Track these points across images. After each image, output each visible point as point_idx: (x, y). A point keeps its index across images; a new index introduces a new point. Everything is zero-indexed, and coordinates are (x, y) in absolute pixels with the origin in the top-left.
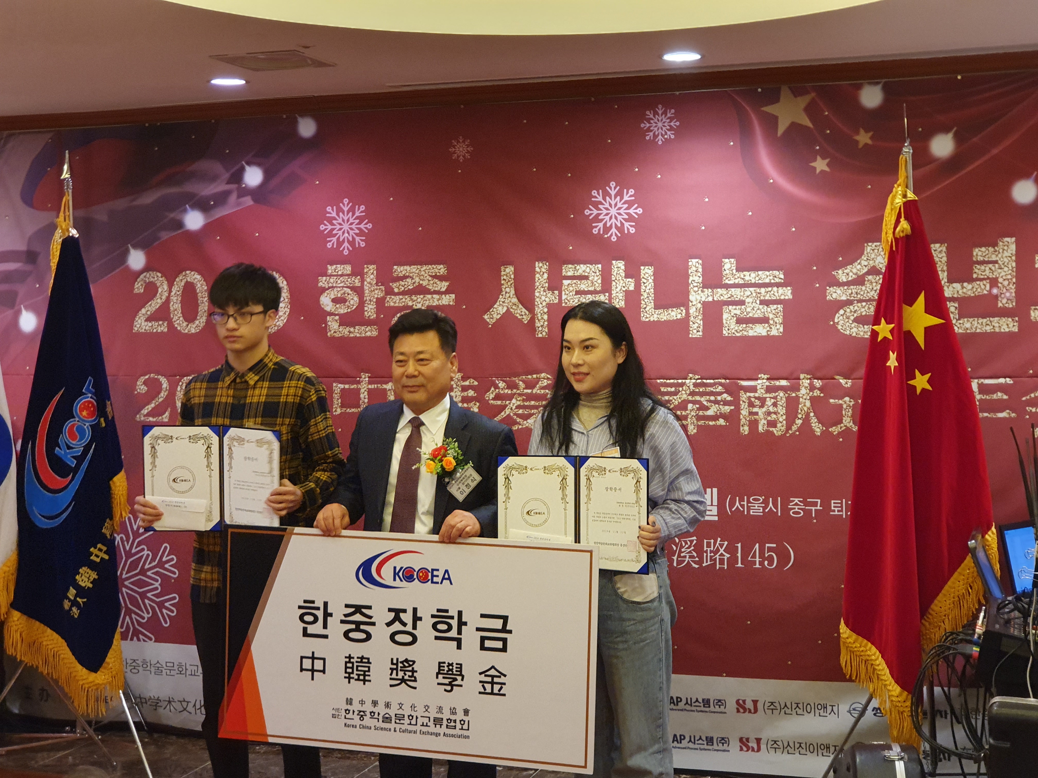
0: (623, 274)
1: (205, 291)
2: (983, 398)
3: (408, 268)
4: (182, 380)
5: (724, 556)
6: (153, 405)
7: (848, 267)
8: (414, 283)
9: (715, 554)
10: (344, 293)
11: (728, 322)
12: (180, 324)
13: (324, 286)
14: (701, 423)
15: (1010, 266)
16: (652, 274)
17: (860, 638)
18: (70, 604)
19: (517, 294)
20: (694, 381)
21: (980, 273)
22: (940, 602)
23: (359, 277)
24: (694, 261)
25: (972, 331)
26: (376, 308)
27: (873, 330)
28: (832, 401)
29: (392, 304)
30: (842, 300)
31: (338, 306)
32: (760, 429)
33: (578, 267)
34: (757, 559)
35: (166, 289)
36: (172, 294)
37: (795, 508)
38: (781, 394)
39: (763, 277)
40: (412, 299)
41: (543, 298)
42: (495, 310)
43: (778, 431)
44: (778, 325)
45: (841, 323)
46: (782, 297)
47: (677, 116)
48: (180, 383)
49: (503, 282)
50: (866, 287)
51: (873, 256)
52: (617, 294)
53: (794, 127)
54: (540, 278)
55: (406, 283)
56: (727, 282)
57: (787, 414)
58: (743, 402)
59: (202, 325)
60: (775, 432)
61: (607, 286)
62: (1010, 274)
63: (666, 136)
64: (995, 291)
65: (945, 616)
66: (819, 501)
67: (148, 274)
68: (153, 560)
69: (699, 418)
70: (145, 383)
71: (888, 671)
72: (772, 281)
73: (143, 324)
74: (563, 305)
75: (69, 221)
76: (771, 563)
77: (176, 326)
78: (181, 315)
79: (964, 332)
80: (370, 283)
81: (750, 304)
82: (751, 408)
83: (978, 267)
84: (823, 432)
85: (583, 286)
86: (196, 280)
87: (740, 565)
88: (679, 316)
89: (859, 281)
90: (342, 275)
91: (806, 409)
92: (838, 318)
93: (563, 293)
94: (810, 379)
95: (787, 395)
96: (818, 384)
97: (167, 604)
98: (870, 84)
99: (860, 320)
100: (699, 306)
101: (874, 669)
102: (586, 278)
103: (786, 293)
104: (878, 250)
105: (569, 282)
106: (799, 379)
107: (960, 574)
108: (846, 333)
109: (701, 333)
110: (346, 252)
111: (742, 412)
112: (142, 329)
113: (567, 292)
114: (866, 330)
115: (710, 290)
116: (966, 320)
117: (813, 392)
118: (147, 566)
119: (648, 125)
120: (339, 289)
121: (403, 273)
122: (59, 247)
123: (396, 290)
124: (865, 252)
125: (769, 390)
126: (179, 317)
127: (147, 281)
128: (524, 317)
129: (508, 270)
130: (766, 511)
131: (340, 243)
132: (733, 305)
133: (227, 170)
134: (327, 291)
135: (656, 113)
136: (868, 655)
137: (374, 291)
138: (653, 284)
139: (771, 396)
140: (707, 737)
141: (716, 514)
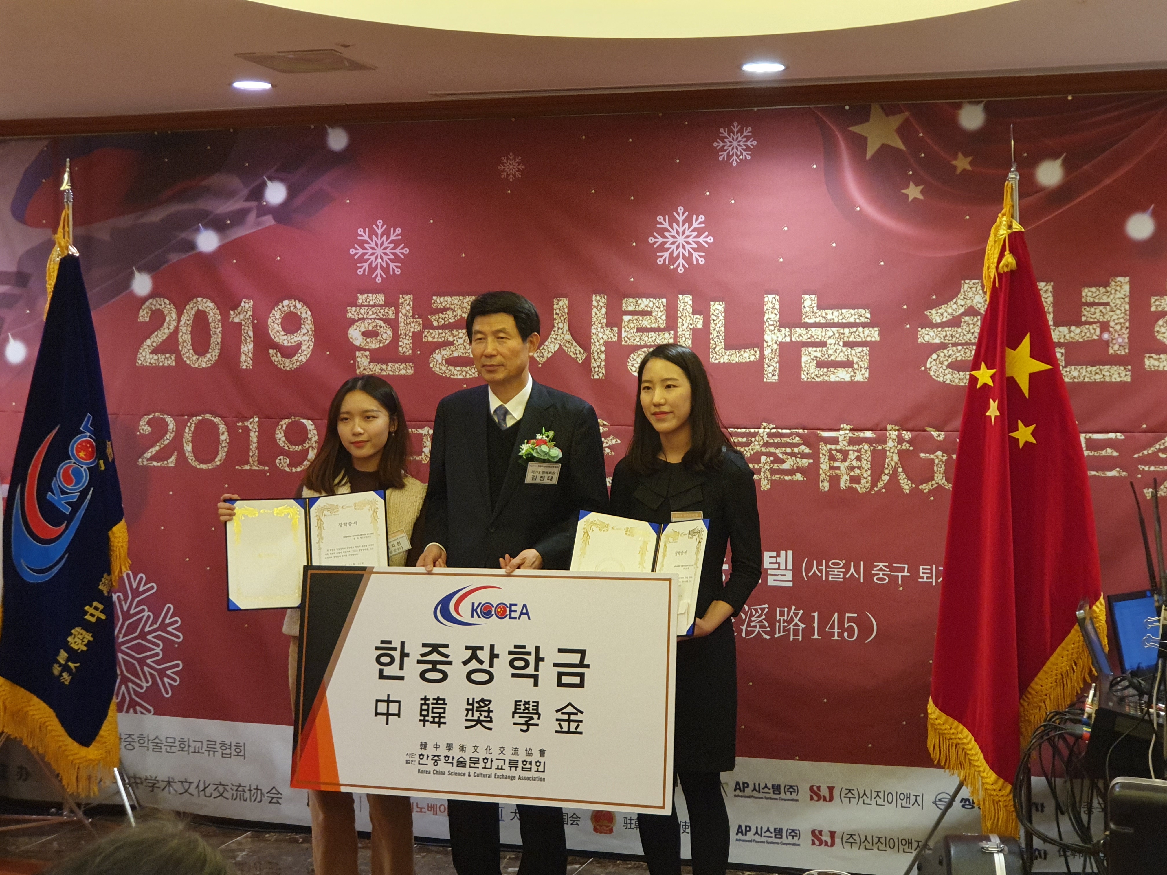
0: (690, 310)
1: (219, 321)
2: (1091, 454)
3: (449, 299)
4: (191, 421)
5: (799, 626)
6: (157, 448)
7: (943, 306)
8: (456, 316)
9: (789, 624)
10: (377, 326)
11: (807, 366)
12: (190, 357)
13: (353, 317)
14: (776, 477)
15: (1123, 309)
16: (723, 310)
17: (951, 720)
18: (60, 669)
19: (571, 330)
20: (768, 430)
21: (1089, 315)
22: (1040, 679)
23: (393, 308)
24: (771, 297)
25: (1080, 380)
26: (413, 343)
27: (971, 375)
28: (922, 455)
29: (430, 339)
30: (936, 344)
31: (368, 340)
32: (842, 485)
33: (640, 301)
34: (836, 631)
35: (174, 318)
36: (182, 323)
37: (879, 574)
38: (866, 447)
39: (847, 316)
40: (453, 334)
41: (601, 335)
42: (545, 347)
43: (862, 487)
44: (863, 369)
45: (934, 368)
46: (869, 339)
47: (754, 135)
48: (189, 424)
49: (555, 316)
50: (962, 329)
51: (970, 295)
52: (684, 332)
53: (885, 149)
54: (598, 312)
55: (447, 316)
56: (807, 320)
57: (871, 469)
58: (823, 454)
59: (214, 359)
60: (859, 489)
61: (672, 324)
62: (1123, 318)
63: (741, 157)
64: (1106, 336)
65: (1046, 695)
66: (906, 566)
67: (155, 301)
68: (154, 622)
69: (773, 472)
70: (149, 423)
71: (982, 756)
72: (858, 321)
73: (148, 357)
74: (623, 343)
75: (69, 238)
76: (851, 635)
77: (185, 359)
78: (191, 348)
79: (1071, 381)
80: (405, 315)
81: (832, 346)
82: (832, 462)
83: (1088, 309)
84: (912, 490)
85: (646, 322)
86: (209, 309)
87: (816, 636)
88: (752, 358)
89: (955, 322)
90: (374, 306)
91: (893, 464)
92: (931, 363)
93: (623, 330)
94: (898, 430)
95: (872, 448)
96: (906, 437)
97: (168, 672)
98: (970, 103)
99: (955, 366)
100: (775, 346)
101: (966, 754)
102: (649, 313)
103: (873, 334)
104: (976, 288)
105: (629, 317)
106: (886, 430)
107: (1063, 648)
108: (939, 380)
109: (776, 378)
110: (379, 280)
111: (822, 466)
112: (146, 362)
113: (628, 329)
114: (962, 377)
115: (787, 330)
116: (1073, 367)
117: (902, 446)
118: (147, 629)
119: (721, 144)
120: (370, 321)
121: (443, 305)
122: (57, 267)
123: (435, 324)
124: (962, 290)
125: (852, 442)
126: (189, 350)
127: (154, 309)
128: (578, 356)
129: (561, 303)
130: (847, 576)
131: (372, 270)
132: (813, 347)
133: (246, 186)
134: (357, 324)
135: (730, 131)
136: (960, 739)
137: (410, 324)
138: (724, 321)
139: (854, 449)
140: (775, 829)
141: (791, 579)
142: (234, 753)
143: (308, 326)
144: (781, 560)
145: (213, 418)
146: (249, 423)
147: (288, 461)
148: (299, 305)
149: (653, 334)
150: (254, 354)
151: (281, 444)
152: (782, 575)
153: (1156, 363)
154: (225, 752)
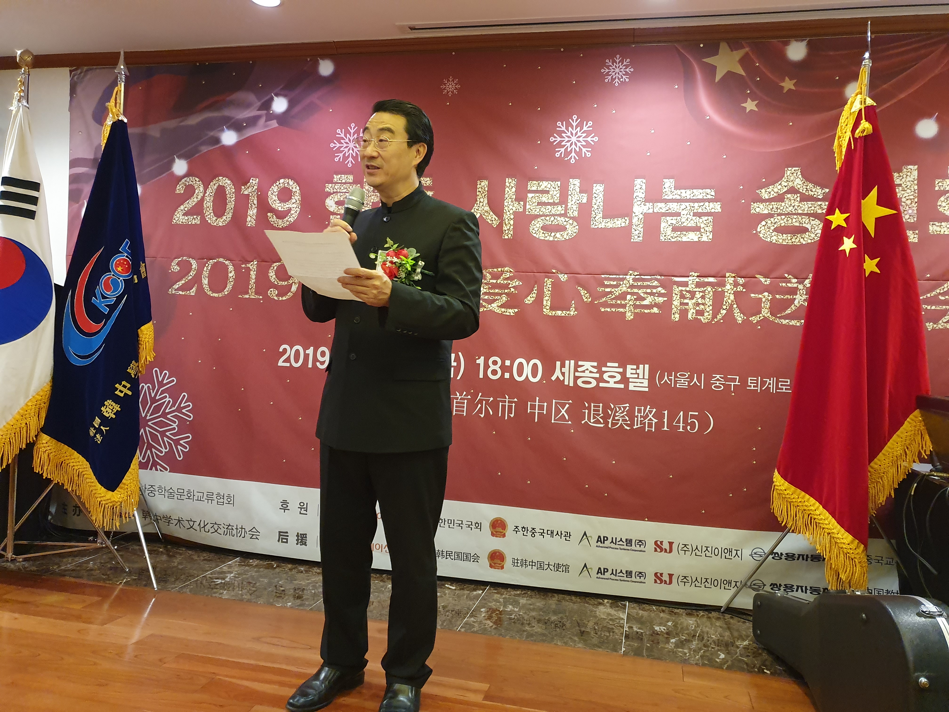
0: (578, 190)
1: (233, 193)
4: (208, 263)
5: (653, 421)
6: (183, 282)
7: (770, 187)
9: (645, 419)
11: (665, 230)
12: (211, 218)
13: (329, 191)
14: (638, 311)
15: (912, 189)
16: (602, 190)
17: (799, 490)
18: (94, 431)
19: (489, 203)
20: (634, 277)
24: (639, 180)
28: (752, 295)
30: (764, 214)
31: (340, 207)
32: (690, 316)
33: (541, 183)
34: (681, 425)
35: (201, 191)
36: (206, 195)
37: (716, 383)
38: (709, 289)
39: (697, 195)
41: (511, 207)
43: (704, 319)
44: (708, 232)
45: (763, 232)
46: (713, 211)
47: (632, 64)
48: (207, 265)
49: (478, 193)
50: (785, 203)
51: (792, 178)
52: (572, 206)
53: (730, 75)
54: (509, 191)
56: (666, 197)
57: (713, 305)
58: (676, 294)
59: (228, 220)
60: (702, 320)
61: (563, 200)
62: (913, 195)
63: (622, 80)
66: (738, 377)
67: (189, 179)
69: (636, 306)
70: (178, 264)
72: (705, 197)
73: (181, 218)
74: (527, 213)
75: (120, 108)
76: (693, 428)
77: (207, 219)
78: (212, 212)
81: (685, 216)
82: (682, 300)
84: (744, 321)
85: (544, 198)
86: (226, 184)
87: (665, 429)
88: (623, 225)
89: (780, 198)
90: (345, 183)
91: (730, 301)
92: (761, 228)
93: (528, 203)
94: (734, 277)
95: (714, 290)
96: (741, 282)
97: (181, 442)
98: (796, 41)
99: (780, 230)
100: (641, 216)
102: (547, 192)
103: (717, 207)
104: (797, 173)
105: (533, 195)
106: (725, 277)
108: (767, 240)
109: (641, 239)
110: (350, 165)
111: (674, 303)
112: (180, 221)
113: (531, 203)
114: (784, 238)
115: (651, 204)
117: (737, 288)
118: (167, 411)
119: (607, 70)
120: (342, 194)
124: (786, 175)
125: (698, 285)
126: (210, 213)
127: (187, 184)
128: (494, 222)
129: (483, 184)
131: (345, 158)
132: (670, 216)
133: (259, 100)
134: (332, 196)
135: (614, 61)
137: (371, 196)
138: (603, 198)
139: (700, 290)
140: (626, 571)
141: (647, 386)
142: (226, 501)
143: (297, 197)
144: (640, 371)
145: (224, 261)
146: (250, 265)
147: (277, 292)
148: (291, 183)
149: (549, 207)
150: (257, 216)
151: (273, 280)
152: (640, 383)
153: (938, 229)
154: (219, 501)
